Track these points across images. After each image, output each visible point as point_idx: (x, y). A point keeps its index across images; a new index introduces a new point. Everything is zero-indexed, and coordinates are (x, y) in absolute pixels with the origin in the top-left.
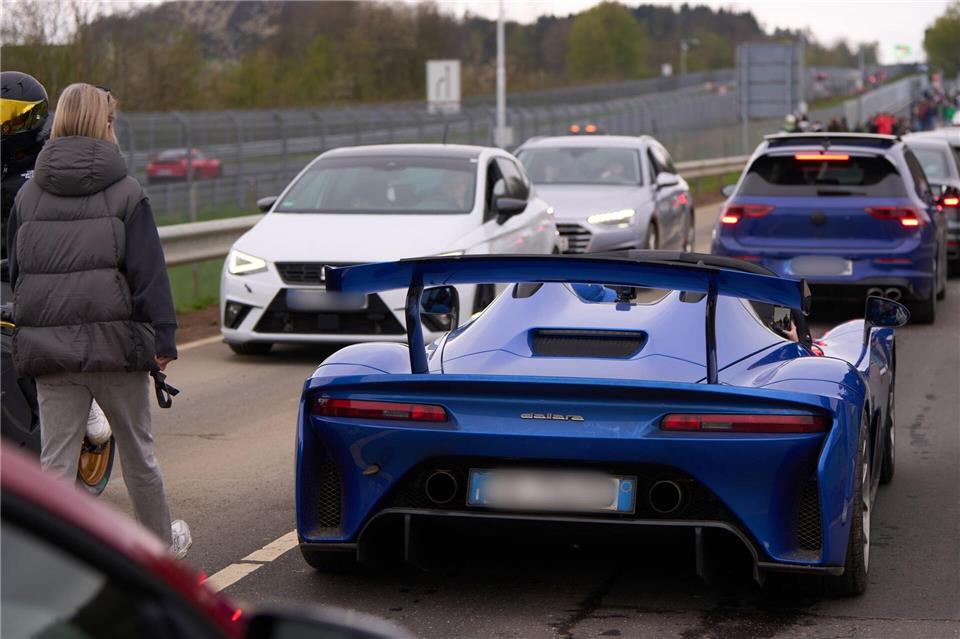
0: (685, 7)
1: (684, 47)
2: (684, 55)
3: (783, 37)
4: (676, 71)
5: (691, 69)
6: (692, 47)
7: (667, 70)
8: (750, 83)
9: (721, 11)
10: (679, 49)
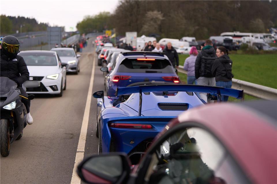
0: (19, 17)
1: (21, 27)
2: (21, 29)
3: (42, 24)
4: (19, 32)
5: (23, 32)
6: (23, 27)
7: (17, 32)
8: (50, 36)
9: (27, 18)
10: (20, 27)
